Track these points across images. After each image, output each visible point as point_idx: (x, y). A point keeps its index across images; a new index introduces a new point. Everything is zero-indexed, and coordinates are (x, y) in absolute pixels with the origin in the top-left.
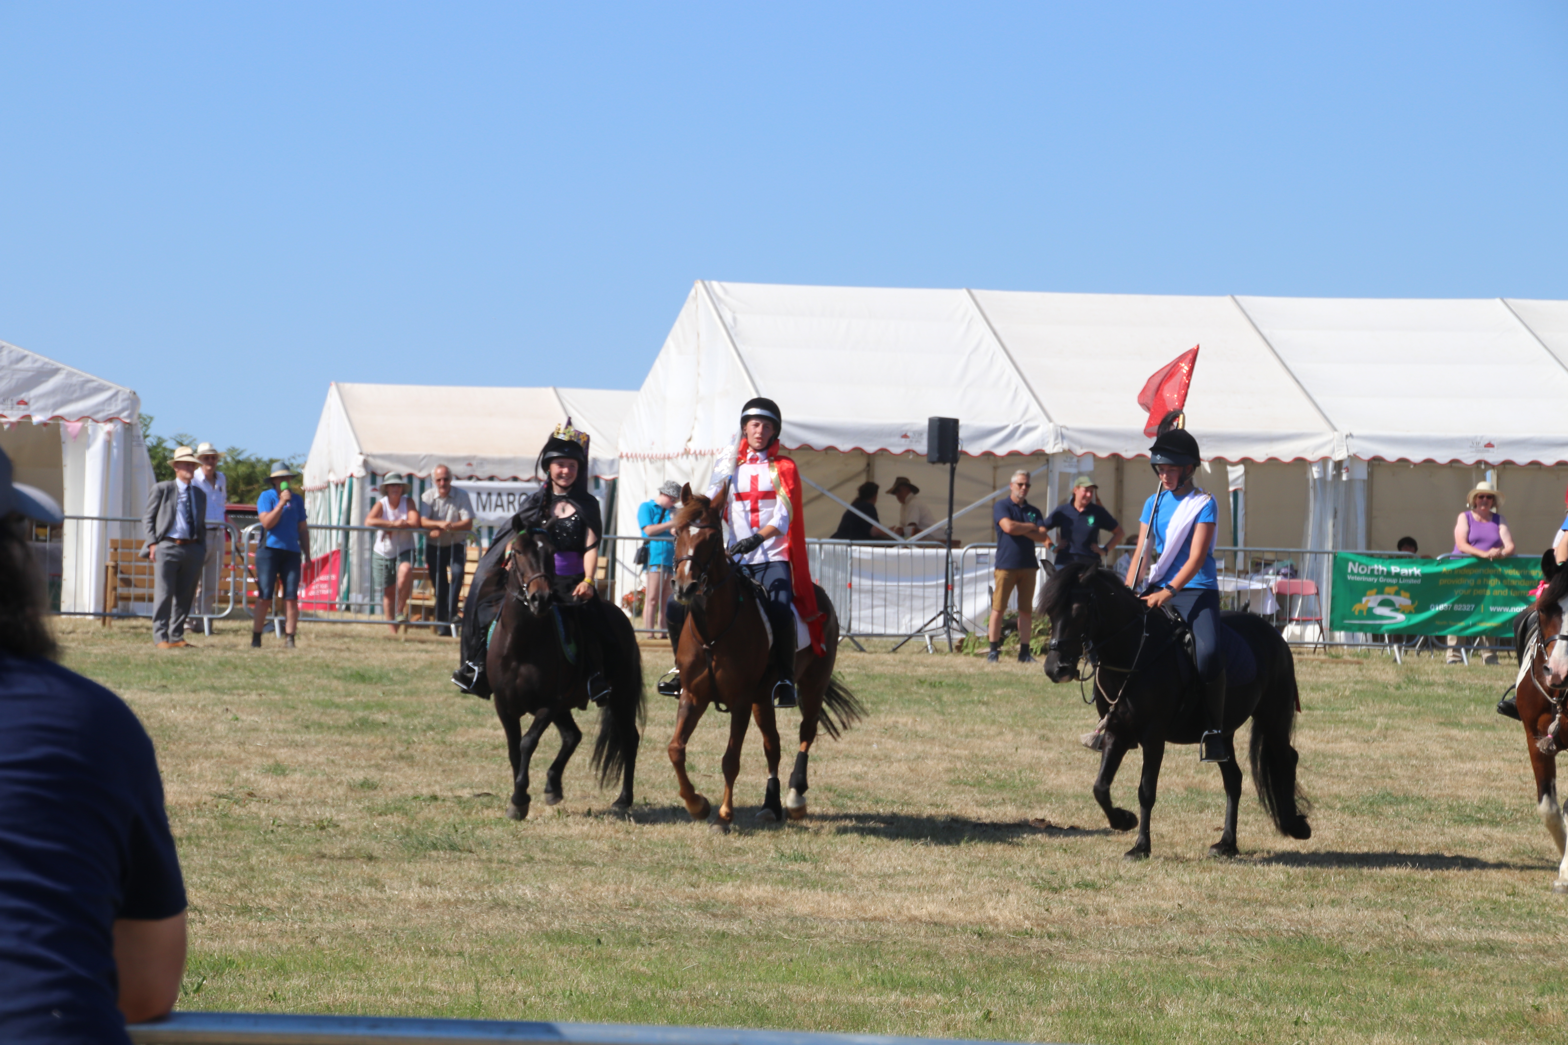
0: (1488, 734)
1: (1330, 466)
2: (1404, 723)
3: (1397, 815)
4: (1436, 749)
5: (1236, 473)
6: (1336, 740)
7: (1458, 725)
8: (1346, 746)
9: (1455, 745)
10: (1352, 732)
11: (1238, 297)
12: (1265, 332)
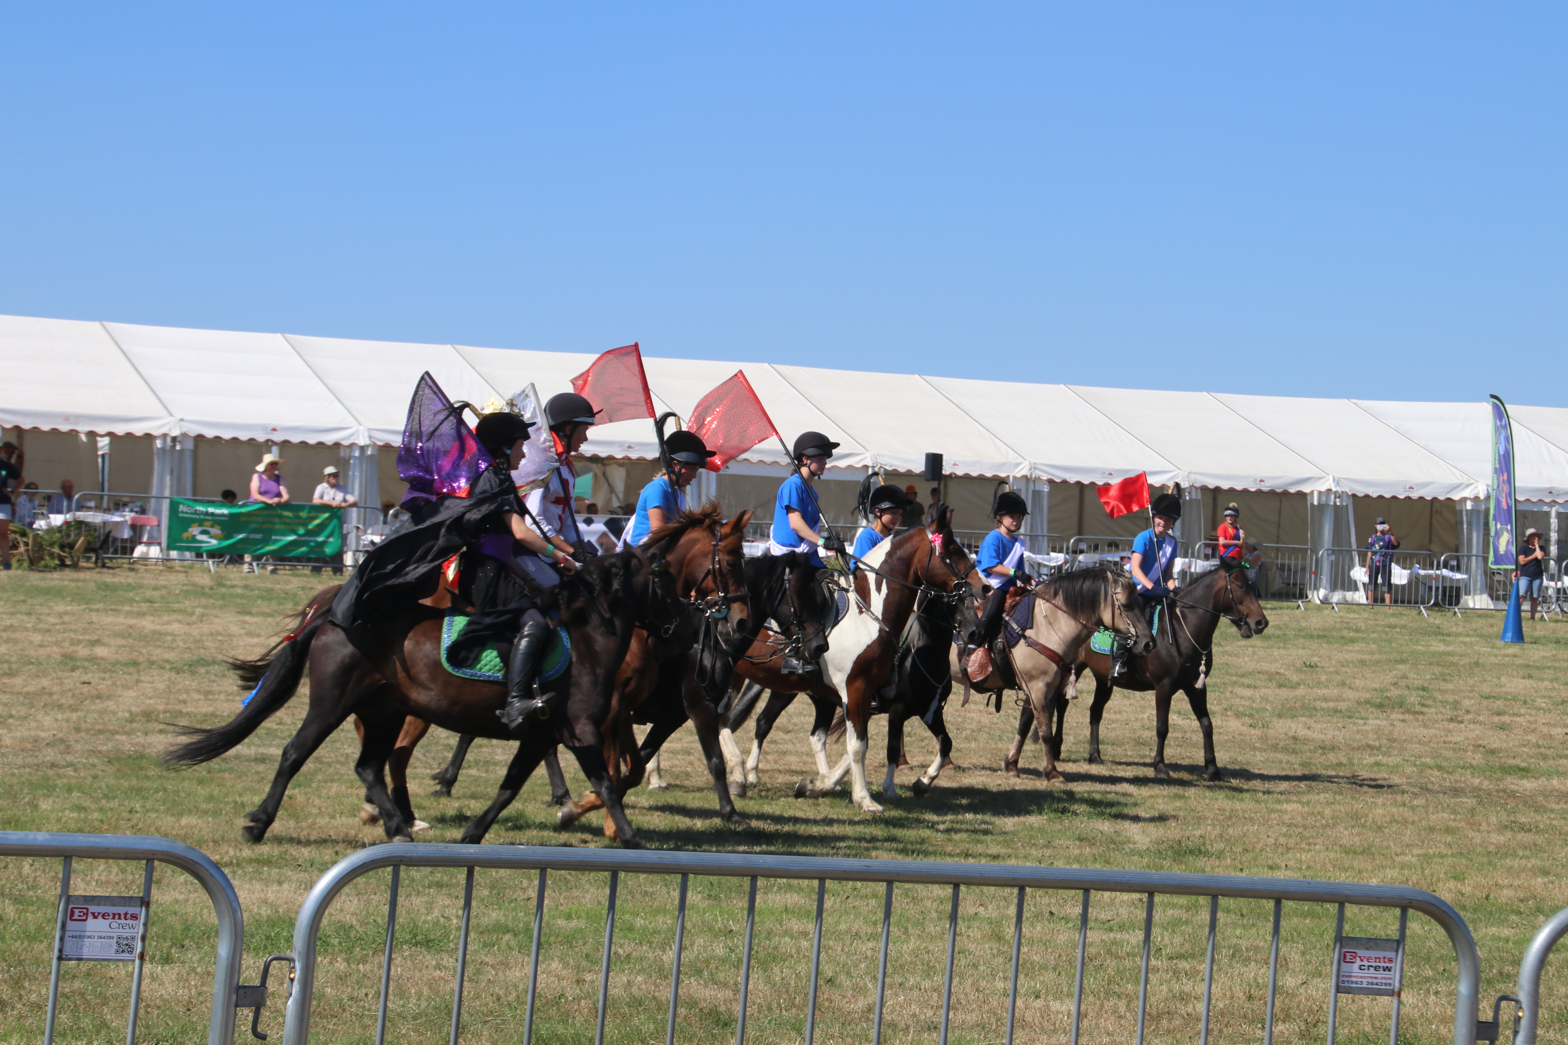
0: (269, 619)
1: (169, 440)
2: (214, 612)
3: (208, 672)
4: (235, 629)
5: (103, 443)
6: (168, 623)
7: (250, 613)
8: (175, 627)
9: (247, 626)
10: (180, 618)
11: (105, 323)
12: (124, 347)
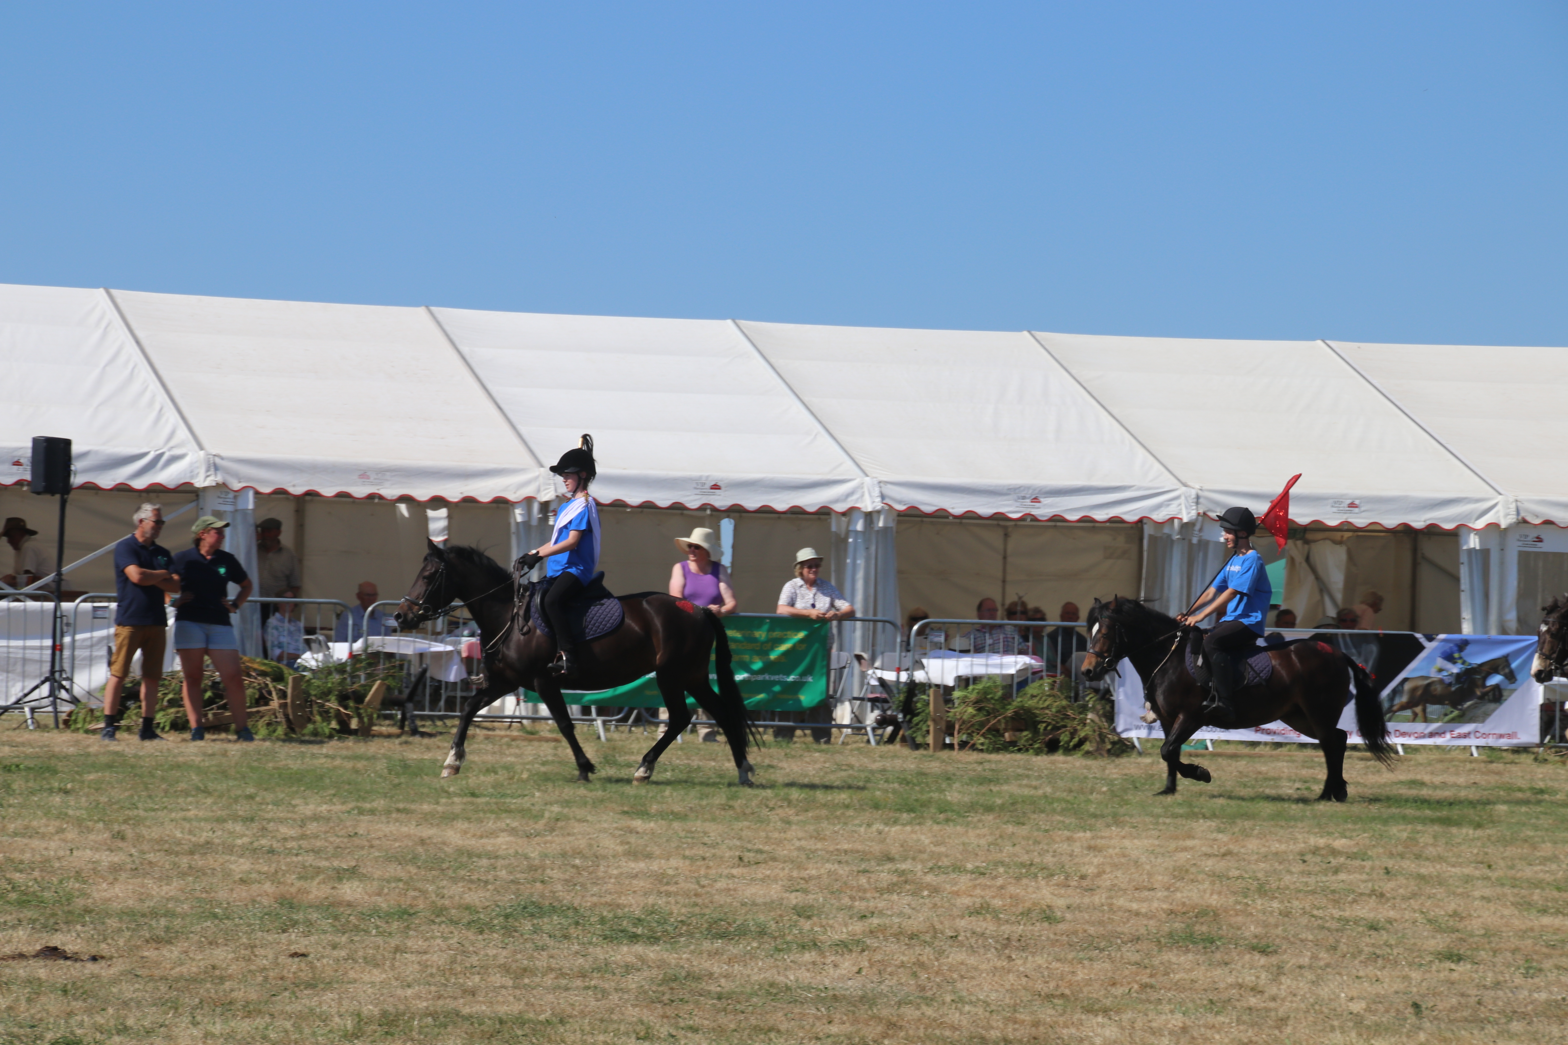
0: (676, 825)
2: (580, 813)
3: (536, 930)
4: (609, 844)
5: (440, 519)
6: (492, 834)
7: (644, 814)
8: (503, 841)
9: (632, 839)
10: (515, 824)
